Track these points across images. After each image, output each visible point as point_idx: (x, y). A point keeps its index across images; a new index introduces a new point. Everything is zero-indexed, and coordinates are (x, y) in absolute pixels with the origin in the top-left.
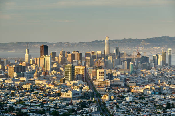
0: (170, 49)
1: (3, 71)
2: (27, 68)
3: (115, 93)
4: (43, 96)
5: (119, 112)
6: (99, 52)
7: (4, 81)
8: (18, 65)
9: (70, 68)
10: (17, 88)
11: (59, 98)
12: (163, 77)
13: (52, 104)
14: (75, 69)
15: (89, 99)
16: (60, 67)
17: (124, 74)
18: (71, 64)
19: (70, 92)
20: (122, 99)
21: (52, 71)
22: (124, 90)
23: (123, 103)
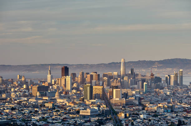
0: (181, 70)
1: (27, 91)
2: (49, 88)
3: (130, 111)
4: (64, 114)
6: (115, 73)
7: (28, 100)
8: (41, 85)
9: (88, 87)
10: (40, 106)
11: (78, 116)
12: (175, 96)
13: (72, 121)
14: (93, 89)
15: (106, 117)
16: (80, 87)
17: (138, 93)
18: (90, 84)
19: (89, 110)
20: (136, 117)
21: (72, 91)
22: (139, 109)
23: (137, 120)
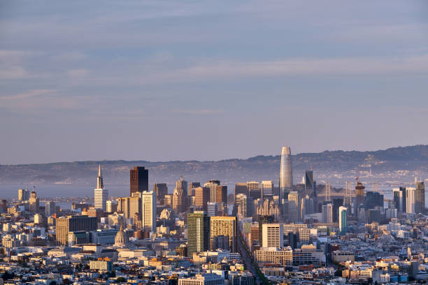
1: (43, 230)
2: (100, 222)
3: (305, 279)
6: (267, 184)
7: (45, 253)
8: (78, 215)
9: (199, 220)
10: (77, 267)
12: (419, 241)
14: (212, 224)
17: (326, 234)
18: (202, 212)
19: (200, 278)
21: (158, 228)
22: (327, 273)
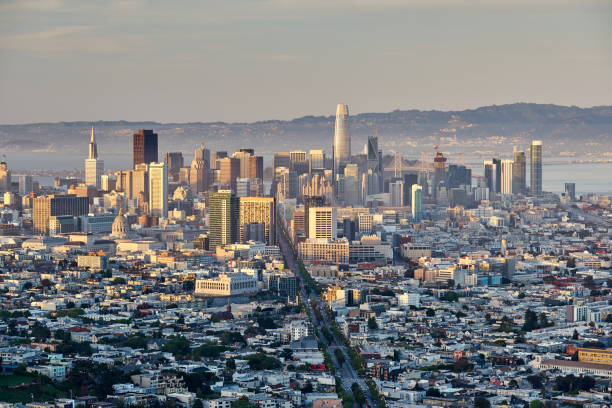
0: (536, 143)
1: (15, 213)
2: (92, 203)
3: (364, 280)
4: (140, 292)
5: (377, 340)
6: (316, 153)
7: (19, 245)
8: (63, 193)
9: (224, 202)
10: (60, 264)
11: (189, 298)
12: (517, 231)
13: (167, 317)
14: (242, 207)
15: (284, 302)
16: (195, 200)
17: (394, 221)
18: (229, 191)
19: (225, 280)
20: (386, 300)
21: (170, 213)
22: (394, 273)
23: (389, 312)
